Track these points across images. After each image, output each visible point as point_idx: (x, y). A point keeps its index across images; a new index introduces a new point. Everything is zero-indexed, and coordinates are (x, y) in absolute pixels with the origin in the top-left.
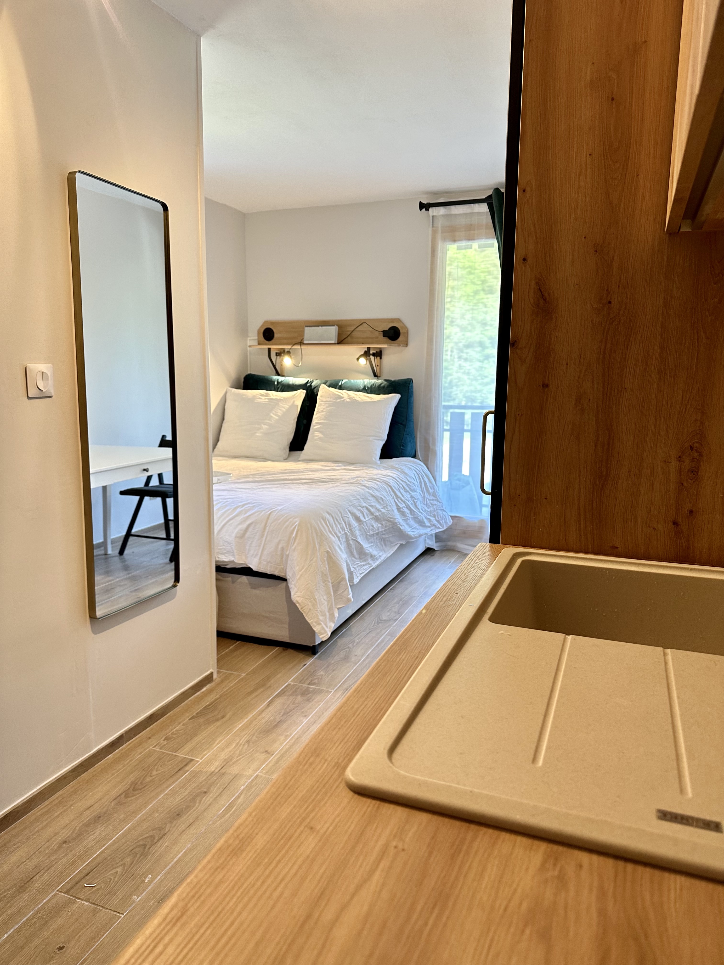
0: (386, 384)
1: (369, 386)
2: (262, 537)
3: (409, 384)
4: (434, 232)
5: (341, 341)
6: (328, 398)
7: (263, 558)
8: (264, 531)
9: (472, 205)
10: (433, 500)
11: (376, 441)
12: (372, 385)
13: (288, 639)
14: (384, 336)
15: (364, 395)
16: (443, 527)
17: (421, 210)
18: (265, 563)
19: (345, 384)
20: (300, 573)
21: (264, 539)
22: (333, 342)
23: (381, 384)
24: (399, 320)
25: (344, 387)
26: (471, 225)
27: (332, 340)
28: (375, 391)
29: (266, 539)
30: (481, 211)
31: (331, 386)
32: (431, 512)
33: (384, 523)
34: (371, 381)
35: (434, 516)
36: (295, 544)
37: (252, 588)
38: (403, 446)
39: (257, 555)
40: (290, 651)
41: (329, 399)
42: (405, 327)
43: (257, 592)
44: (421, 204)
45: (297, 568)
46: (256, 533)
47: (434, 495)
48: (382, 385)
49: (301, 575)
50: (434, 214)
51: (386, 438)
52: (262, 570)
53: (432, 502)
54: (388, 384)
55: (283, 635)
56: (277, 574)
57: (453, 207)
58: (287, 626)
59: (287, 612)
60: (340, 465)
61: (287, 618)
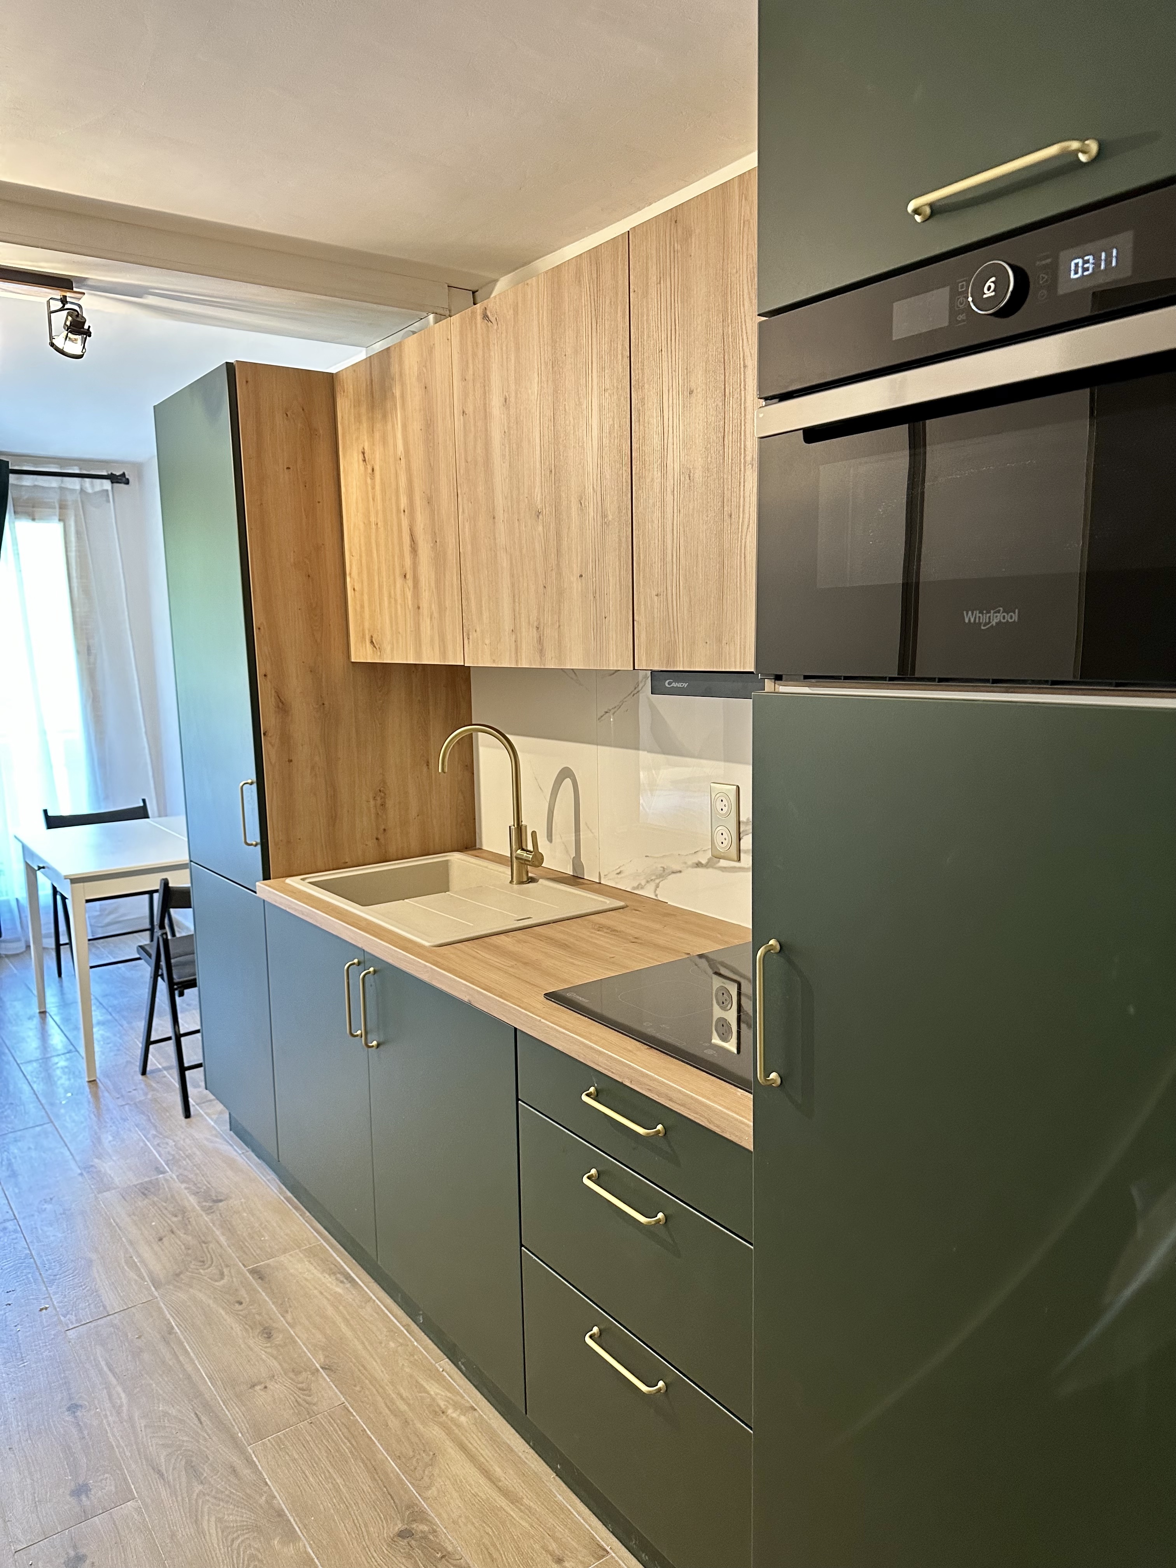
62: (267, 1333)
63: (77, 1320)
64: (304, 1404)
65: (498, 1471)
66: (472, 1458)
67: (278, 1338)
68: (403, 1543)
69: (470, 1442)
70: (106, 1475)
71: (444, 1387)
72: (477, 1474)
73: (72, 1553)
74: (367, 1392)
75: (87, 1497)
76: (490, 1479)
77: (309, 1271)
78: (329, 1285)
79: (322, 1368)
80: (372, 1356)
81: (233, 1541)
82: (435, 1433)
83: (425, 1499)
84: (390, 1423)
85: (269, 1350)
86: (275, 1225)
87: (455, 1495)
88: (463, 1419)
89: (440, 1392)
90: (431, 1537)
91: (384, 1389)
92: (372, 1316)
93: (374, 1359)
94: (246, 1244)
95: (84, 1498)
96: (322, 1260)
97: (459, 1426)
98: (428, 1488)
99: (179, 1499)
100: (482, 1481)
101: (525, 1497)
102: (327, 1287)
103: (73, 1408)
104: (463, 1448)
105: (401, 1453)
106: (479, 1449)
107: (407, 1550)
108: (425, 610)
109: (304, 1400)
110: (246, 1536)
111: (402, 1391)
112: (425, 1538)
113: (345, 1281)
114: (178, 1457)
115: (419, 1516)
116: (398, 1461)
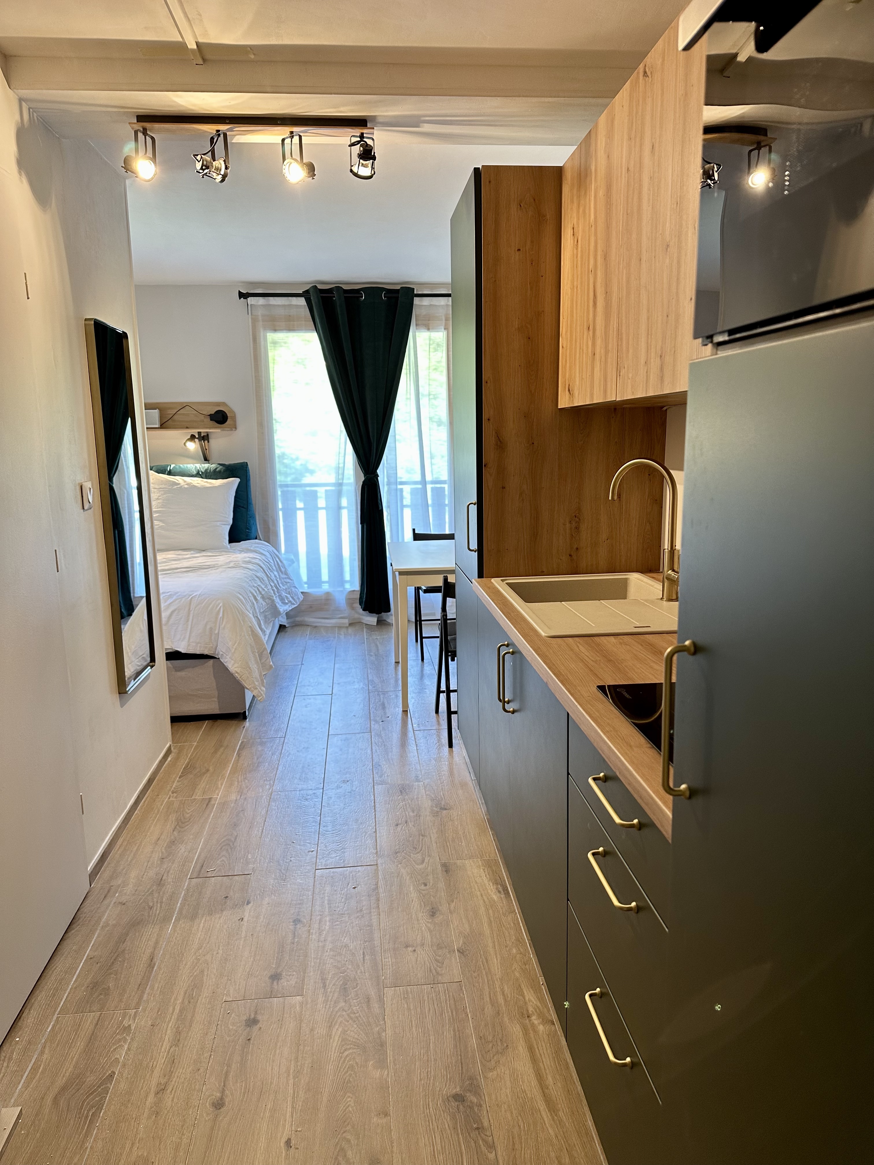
0: (222, 469)
1: (203, 471)
2: (188, 621)
3: (247, 468)
4: (255, 321)
5: (163, 426)
6: (162, 484)
7: (191, 640)
8: (188, 616)
9: (290, 298)
10: (286, 578)
11: (223, 526)
12: (206, 470)
13: (218, 710)
14: (211, 420)
15: (202, 481)
16: (297, 603)
17: (240, 299)
18: (194, 644)
19: (175, 470)
20: (234, 647)
21: (190, 623)
22: (157, 426)
23: (216, 469)
24: (224, 404)
25: (175, 472)
26: (290, 316)
27: (156, 424)
28: (211, 476)
29: (192, 623)
30: (299, 304)
31: (158, 472)
32: (286, 590)
33: (267, 601)
34: (203, 465)
35: (289, 594)
36: (224, 623)
37: (176, 671)
38: (248, 529)
39: (184, 638)
40: (219, 722)
41: (163, 486)
42: (233, 412)
43: (182, 674)
44: (240, 292)
45: (230, 643)
46: (181, 618)
47: (286, 574)
48: (218, 470)
49: (235, 649)
50: (253, 303)
51: (231, 522)
52: (191, 651)
53: (285, 580)
54: (224, 468)
55: (212, 707)
56: (206, 652)
57: (271, 298)
58: (216, 699)
59: (215, 687)
60: (192, 552)
61: (216, 693)
62: (432, 912)
63: (325, 864)
64: (434, 971)
65: (550, 1080)
66: (534, 1060)
67: (439, 918)
68: (454, 1104)
69: (538, 1048)
70: (294, 973)
71: (538, 997)
72: (533, 1076)
73: (252, 1016)
74: (480, 980)
75: (278, 983)
76: (541, 1084)
77: (481, 877)
78: (489, 891)
79: (458, 950)
80: (496, 954)
81: (345, 1050)
82: (516, 1030)
83: (485, 1077)
84: (486, 1009)
85: (429, 925)
86: (472, 836)
87: (508, 1084)
88: (541, 1028)
89: (533, 1000)
90: (476, 1110)
91: (493, 982)
92: (509, 924)
93: (496, 957)
94: (448, 844)
95: (275, 983)
96: (493, 871)
97: (535, 1031)
98: (491, 1070)
99: (327, 1007)
100: (534, 1083)
101: (561, 1110)
102: (488, 892)
103: (296, 921)
104: (531, 1049)
105: (484, 1036)
106: (543, 1056)
107: (454, 1111)
108: (597, 356)
109: (435, 969)
110: (354, 1051)
111: (506, 988)
112: (471, 1108)
113: (502, 892)
114: (340, 977)
115: (474, 1087)
116: (479, 1040)
